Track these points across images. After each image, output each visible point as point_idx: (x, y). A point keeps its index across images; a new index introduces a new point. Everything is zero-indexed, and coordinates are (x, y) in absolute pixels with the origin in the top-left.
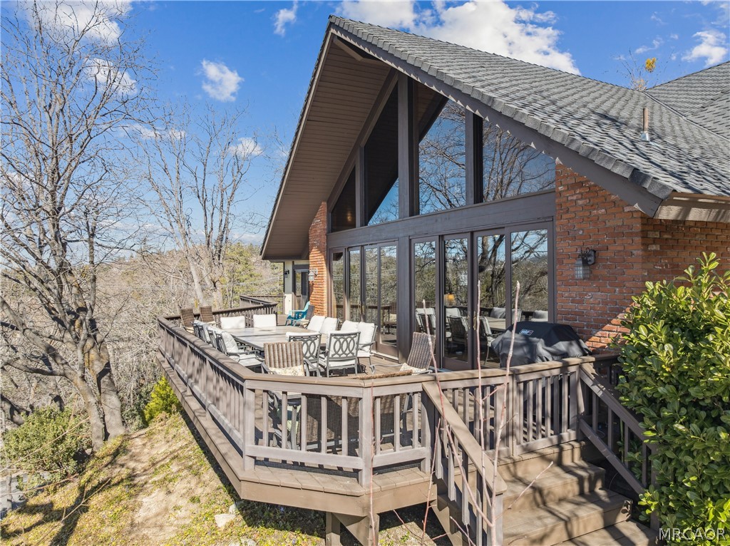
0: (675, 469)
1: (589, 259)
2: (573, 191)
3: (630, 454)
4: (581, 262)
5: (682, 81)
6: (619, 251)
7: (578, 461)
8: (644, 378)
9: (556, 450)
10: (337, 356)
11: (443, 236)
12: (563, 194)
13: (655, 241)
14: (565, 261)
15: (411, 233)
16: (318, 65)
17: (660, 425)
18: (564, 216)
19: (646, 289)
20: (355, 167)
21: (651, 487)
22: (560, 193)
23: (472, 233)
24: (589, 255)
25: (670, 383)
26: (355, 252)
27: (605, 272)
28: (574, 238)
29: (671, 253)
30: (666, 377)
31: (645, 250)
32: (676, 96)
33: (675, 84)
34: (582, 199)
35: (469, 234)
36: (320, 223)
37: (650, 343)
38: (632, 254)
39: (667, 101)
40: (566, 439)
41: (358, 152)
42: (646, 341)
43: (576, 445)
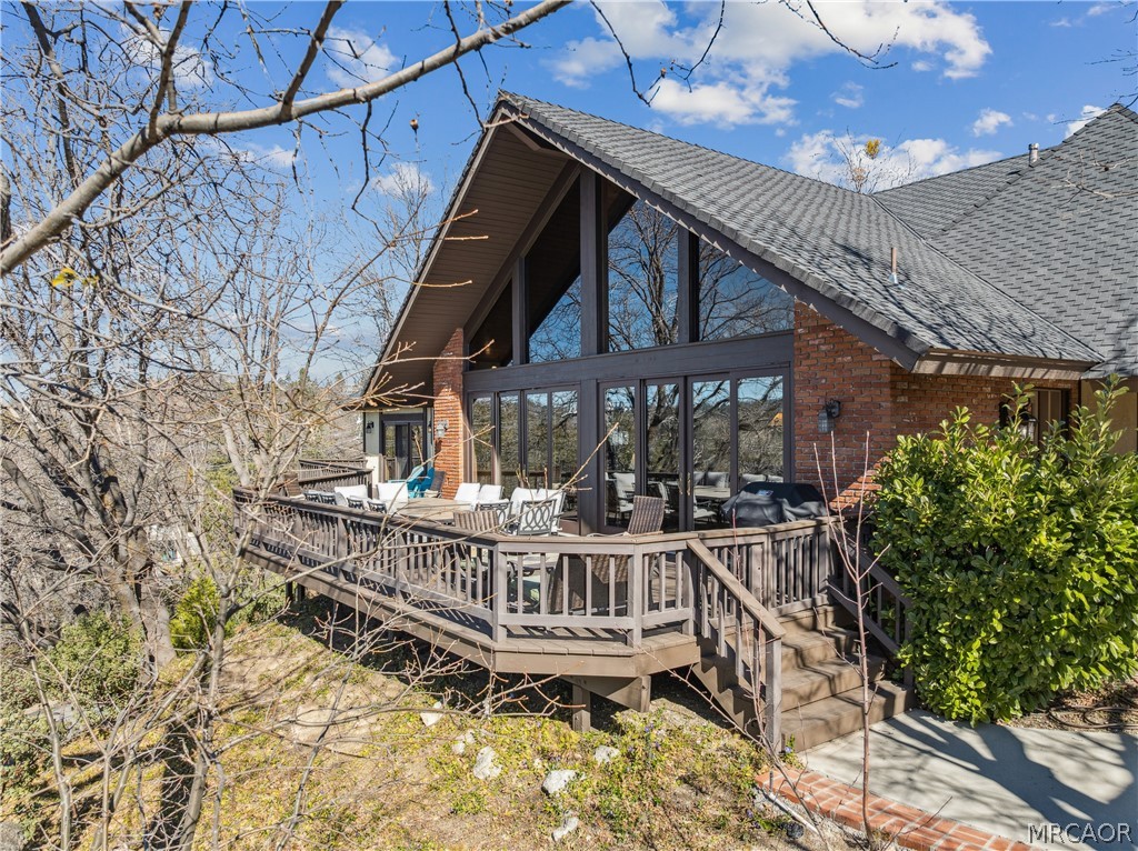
0: (929, 620)
1: (833, 410)
2: (814, 335)
3: (883, 612)
4: (825, 414)
5: (918, 188)
6: (867, 403)
7: (831, 626)
8: (900, 531)
9: (809, 613)
10: (529, 529)
11: (644, 380)
12: (803, 337)
13: (903, 392)
14: (805, 413)
15: (599, 375)
16: (477, 151)
17: (915, 578)
18: (804, 363)
19: (898, 442)
20: (510, 282)
21: (906, 641)
22: (800, 335)
23: (686, 378)
24: (833, 407)
25: (925, 534)
26: (509, 398)
27: (851, 425)
28: (815, 388)
29: (919, 405)
30: (922, 529)
31: (894, 402)
32: (911, 208)
33: (910, 191)
34: (824, 344)
35: (683, 379)
36: (454, 358)
37: (905, 497)
38: (880, 406)
39: (902, 215)
40: (819, 603)
41: (517, 264)
42: (902, 495)
43: (830, 609)
